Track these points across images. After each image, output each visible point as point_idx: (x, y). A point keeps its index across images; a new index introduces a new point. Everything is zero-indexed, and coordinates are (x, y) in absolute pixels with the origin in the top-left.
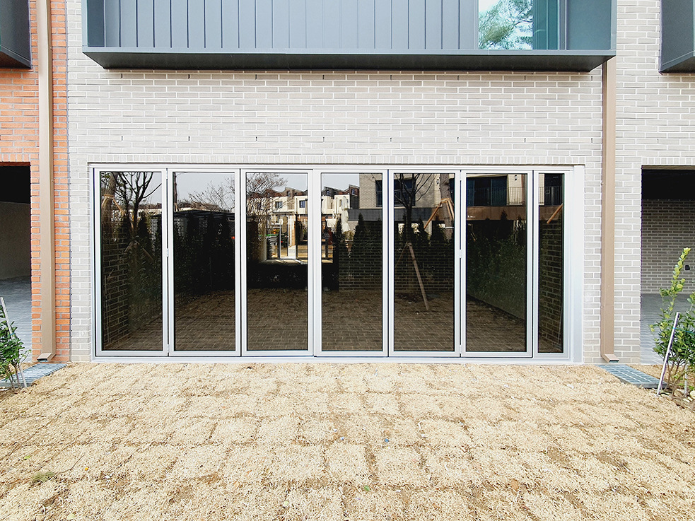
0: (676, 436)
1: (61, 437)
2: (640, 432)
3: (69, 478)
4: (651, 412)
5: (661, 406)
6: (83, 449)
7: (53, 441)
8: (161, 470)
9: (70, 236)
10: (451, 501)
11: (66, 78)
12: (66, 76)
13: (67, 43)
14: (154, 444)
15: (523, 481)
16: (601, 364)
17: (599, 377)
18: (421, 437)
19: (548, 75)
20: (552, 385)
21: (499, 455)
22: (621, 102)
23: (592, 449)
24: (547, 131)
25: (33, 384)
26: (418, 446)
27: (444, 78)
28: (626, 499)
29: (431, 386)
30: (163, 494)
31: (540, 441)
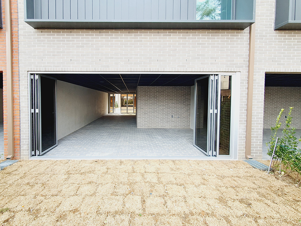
0: (274, 192)
1: (14, 193)
2: (259, 190)
3: (16, 211)
4: (264, 181)
5: (269, 178)
6: (22, 198)
7: (10, 194)
8: (54, 207)
9: (20, 104)
10: (175, 220)
11: (18, 33)
12: (18, 32)
13: (18, 17)
14: (52, 195)
15: (207, 211)
16: (245, 160)
17: (244, 166)
18: (165, 192)
19: (226, 31)
20: (224, 169)
21: (198, 200)
22: (257, 43)
23: (237, 197)
24: (225, 56)
25: (4, 169)
26: (163, 196)
27: (181, 33)
28: (249, 219)
29: (172, 170)
30: (54, 218)
31: (216, 194)
